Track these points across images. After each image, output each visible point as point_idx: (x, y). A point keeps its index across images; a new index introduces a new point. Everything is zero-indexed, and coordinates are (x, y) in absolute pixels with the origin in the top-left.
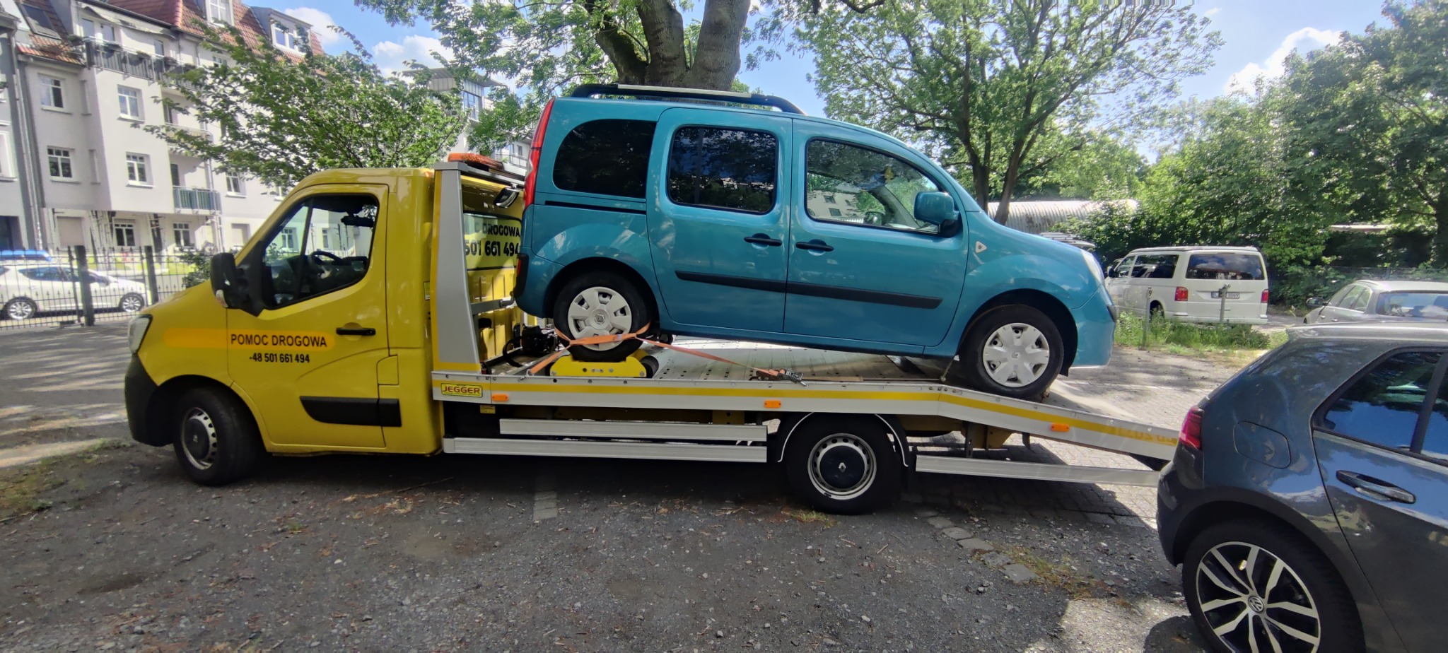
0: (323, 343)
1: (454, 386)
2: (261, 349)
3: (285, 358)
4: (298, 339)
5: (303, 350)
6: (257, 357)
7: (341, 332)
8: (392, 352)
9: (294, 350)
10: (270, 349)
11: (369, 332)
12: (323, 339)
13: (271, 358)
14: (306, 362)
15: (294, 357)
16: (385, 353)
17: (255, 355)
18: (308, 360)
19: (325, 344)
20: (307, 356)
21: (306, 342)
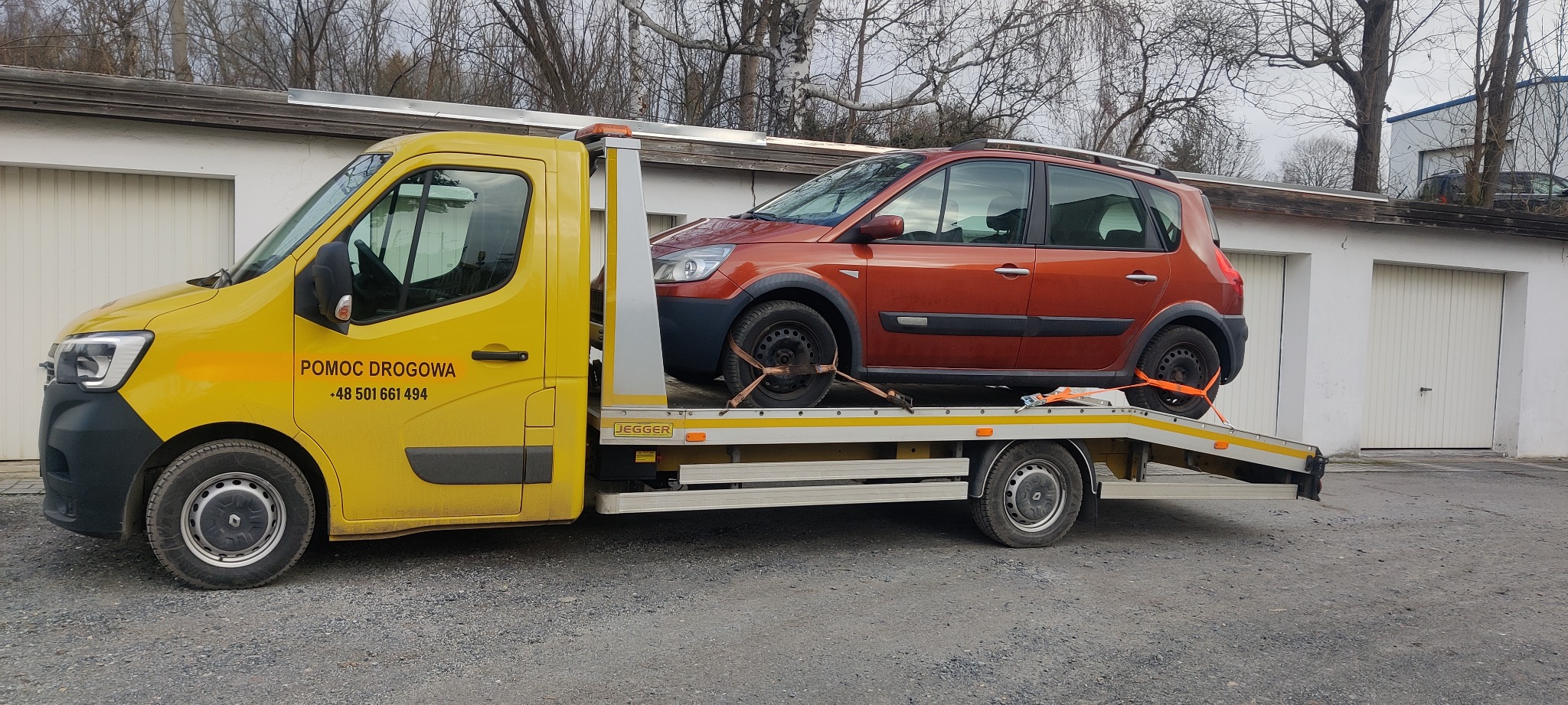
0: (451, 371)
1: (633, 425)
2: (352, 382)
3: (389, 394)
4: (412, 367)
5: (418, 383)
6: (343, 394)
7: (478, 356)
8: (549, 383)
9: (404, 383)
10: (366, 381)
11: (519, 357)
12: (451, 365)
13: (366, 394)
14: (421, 399)
15: (403, 392)
16: (540, 383)
17: (340, 389)
18: (425, 397)
19: (453, 373)
20: (425, 390)
21: (424, 370)
